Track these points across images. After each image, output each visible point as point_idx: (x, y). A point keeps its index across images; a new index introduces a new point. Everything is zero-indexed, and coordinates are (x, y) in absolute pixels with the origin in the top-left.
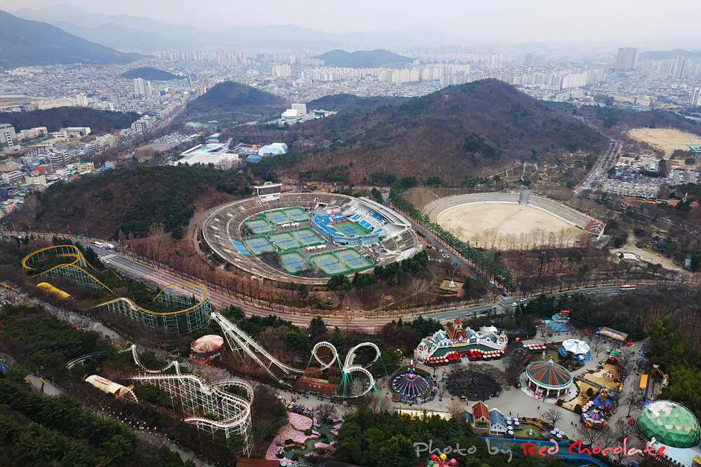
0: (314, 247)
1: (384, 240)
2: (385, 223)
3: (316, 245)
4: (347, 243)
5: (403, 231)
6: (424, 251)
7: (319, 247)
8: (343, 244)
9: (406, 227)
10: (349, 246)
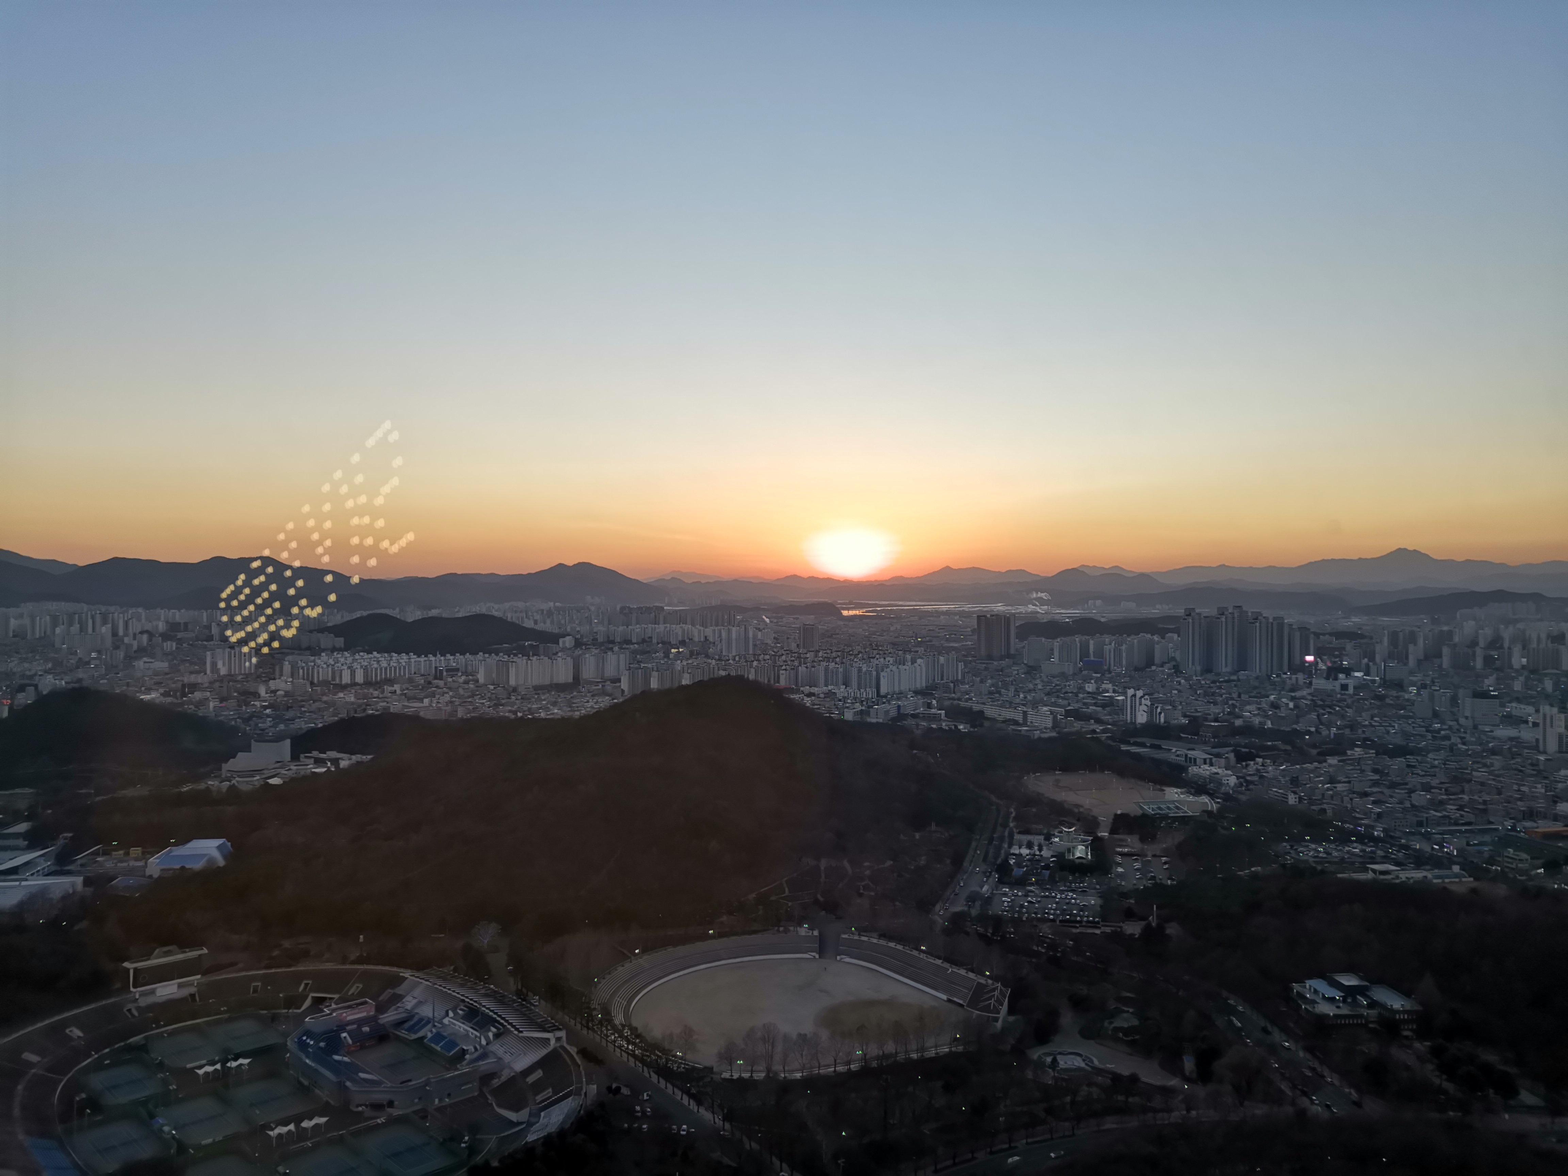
0: (292, 1127)
1: (496, 1082)
2: (497, 1036)
3: (298, 1120)
4: (391, 1104)
5: (544, 1052)
6: (601, 1105)
7: (305, 1124)
8: (378, 1107)
9: (553, 1042)
10: (395, 1112)
